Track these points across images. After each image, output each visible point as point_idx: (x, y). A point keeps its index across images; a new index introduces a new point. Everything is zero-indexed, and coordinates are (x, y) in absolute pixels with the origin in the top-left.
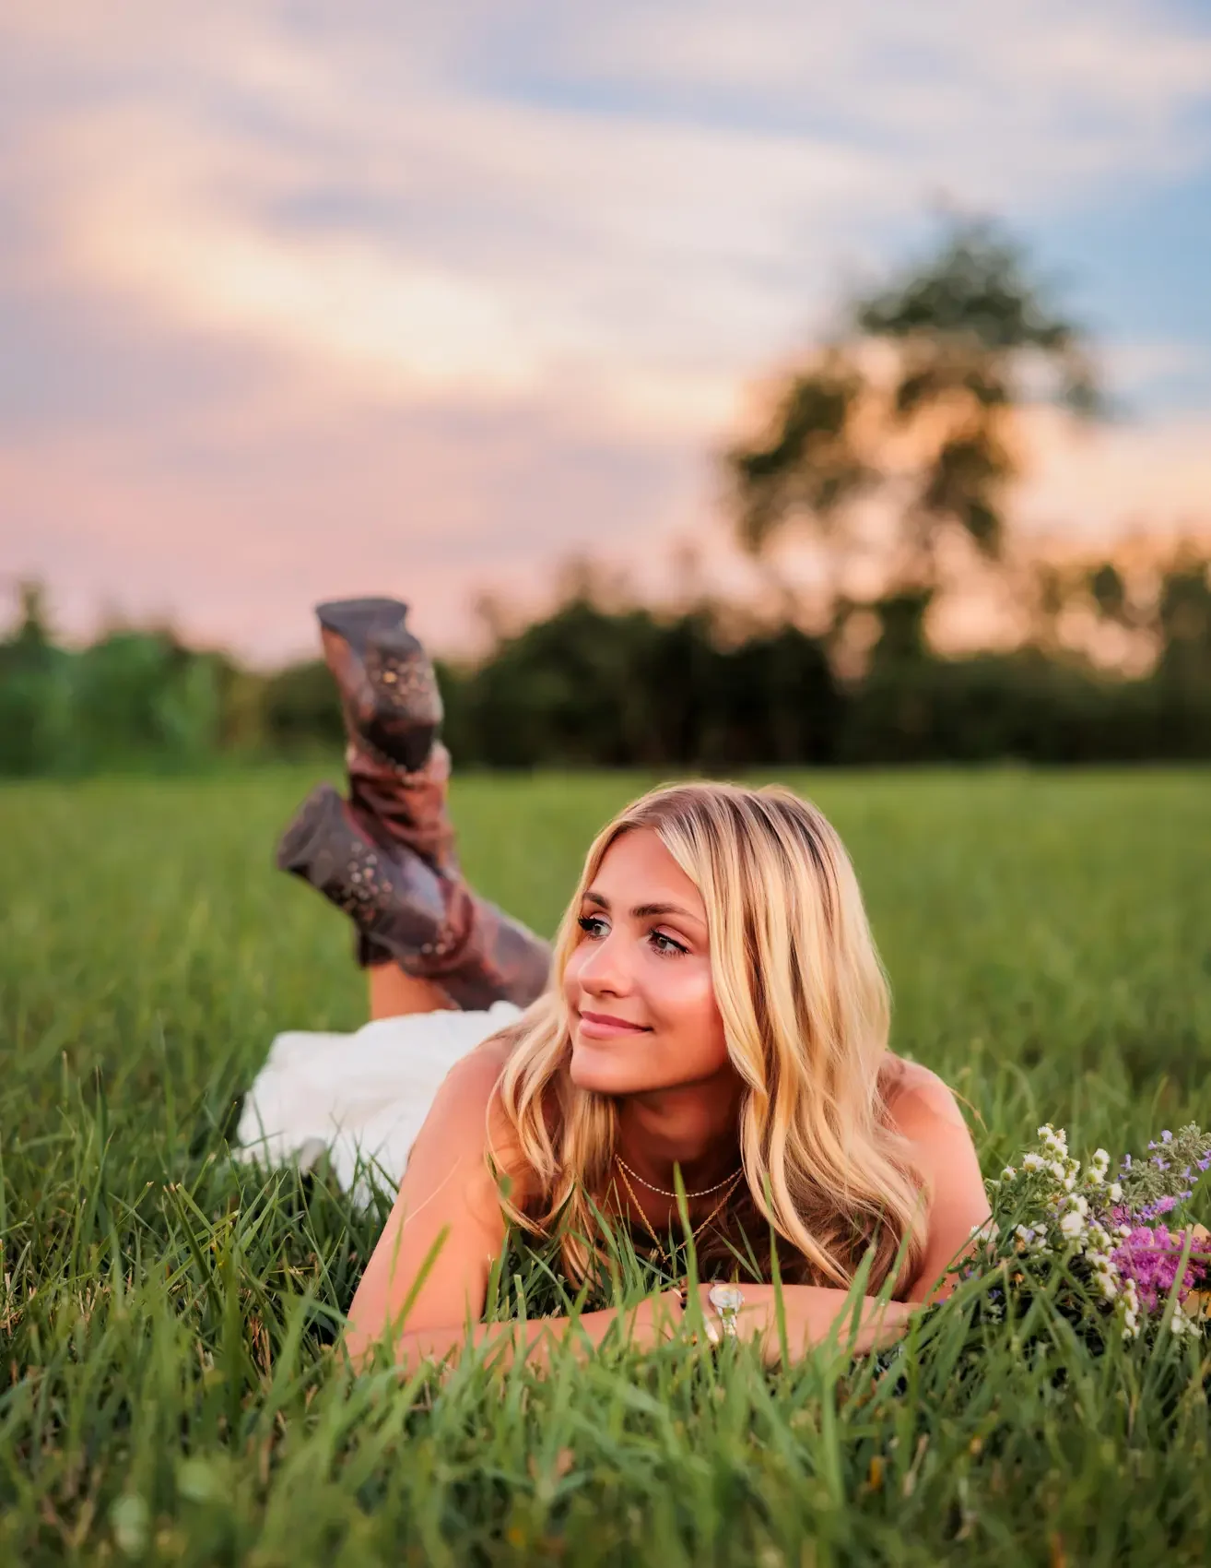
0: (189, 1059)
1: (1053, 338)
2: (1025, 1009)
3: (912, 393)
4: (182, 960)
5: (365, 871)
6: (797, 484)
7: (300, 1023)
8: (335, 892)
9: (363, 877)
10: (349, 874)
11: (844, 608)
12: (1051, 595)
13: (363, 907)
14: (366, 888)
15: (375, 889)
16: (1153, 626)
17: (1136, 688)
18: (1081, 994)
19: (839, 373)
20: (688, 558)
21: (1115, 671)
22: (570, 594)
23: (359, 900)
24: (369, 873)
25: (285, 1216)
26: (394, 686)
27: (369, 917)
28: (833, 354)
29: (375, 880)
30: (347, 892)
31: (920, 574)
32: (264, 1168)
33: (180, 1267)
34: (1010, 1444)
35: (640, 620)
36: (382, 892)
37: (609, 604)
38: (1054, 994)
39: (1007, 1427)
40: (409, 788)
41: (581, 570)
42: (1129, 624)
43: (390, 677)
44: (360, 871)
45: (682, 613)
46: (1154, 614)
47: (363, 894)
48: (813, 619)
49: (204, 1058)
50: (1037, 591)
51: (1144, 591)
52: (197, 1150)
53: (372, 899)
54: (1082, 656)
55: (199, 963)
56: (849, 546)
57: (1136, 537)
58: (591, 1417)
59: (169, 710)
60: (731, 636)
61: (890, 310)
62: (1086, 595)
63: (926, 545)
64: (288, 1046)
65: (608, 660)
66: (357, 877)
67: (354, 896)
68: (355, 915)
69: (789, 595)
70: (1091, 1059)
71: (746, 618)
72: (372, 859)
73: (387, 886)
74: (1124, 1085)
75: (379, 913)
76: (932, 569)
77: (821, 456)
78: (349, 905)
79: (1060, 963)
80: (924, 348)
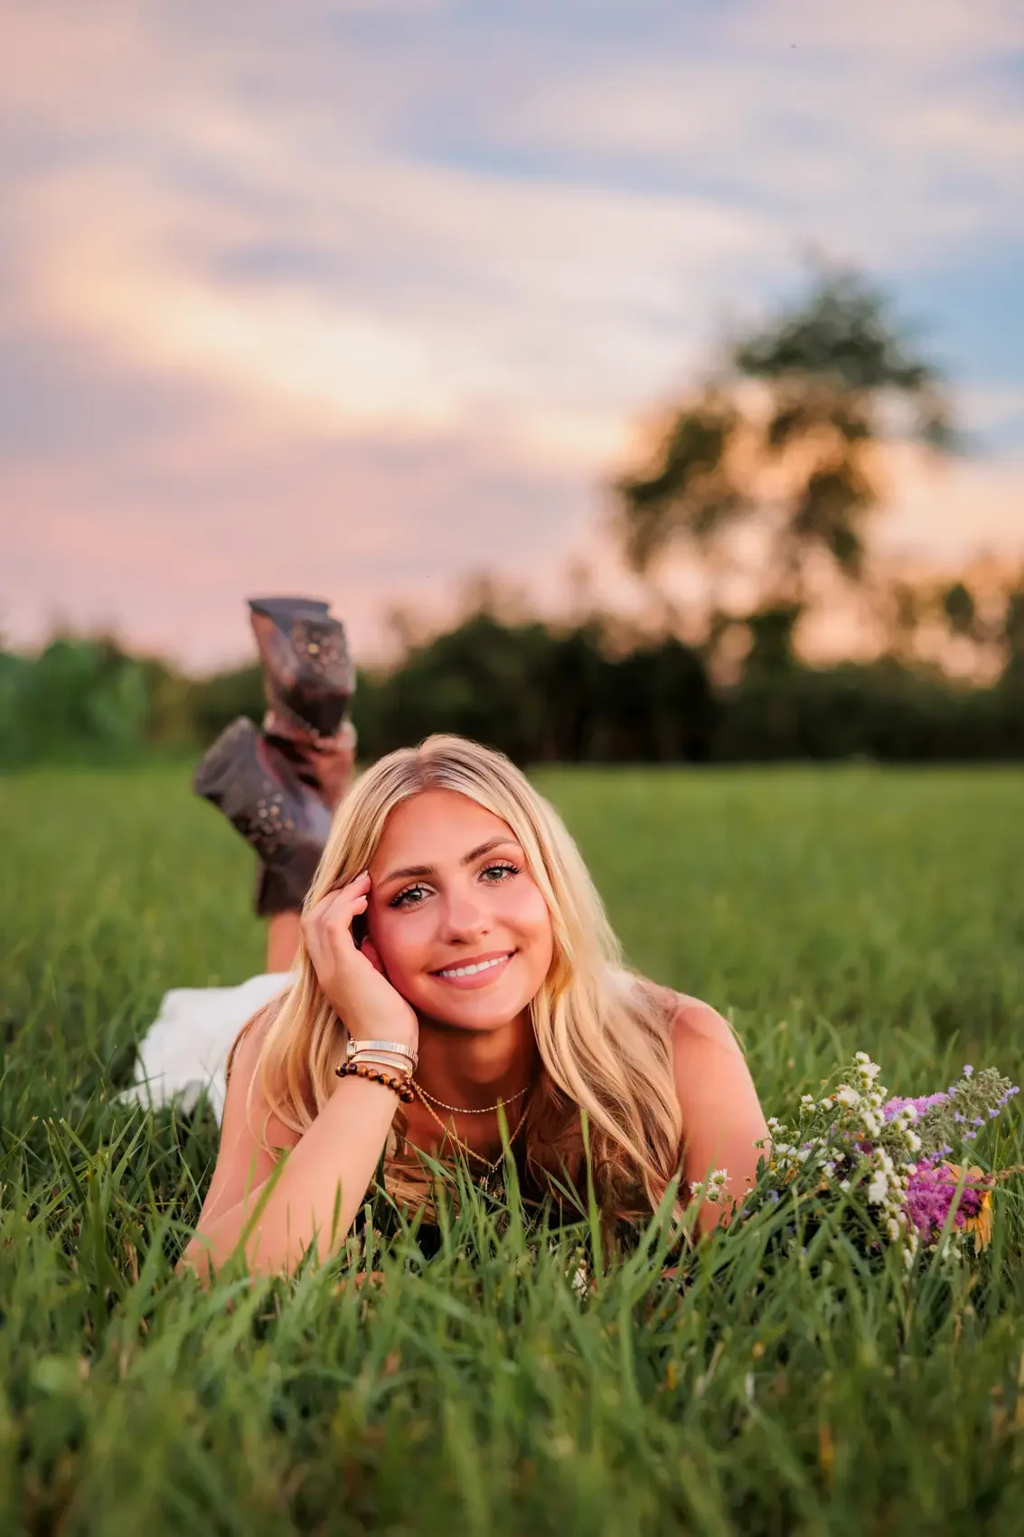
0: (90, 1012)
1: (910, 379)
2: (851, 974)
3: (783, 429)
4: (92, 925)
5: (272, 807)
6: (679, 509)
7: (192, 980)
8: (243, 823)
9: (269, 814)
10: (256, 810)
11: (720, 622)
12: (906, 610)
13: (265, 840)
14: (271, 824)
15: (278, 826)
16: (1000, 640)
17: (983, 695)
18: (899, 961)
19: (718, 409)
20: (580, 575)
21: (966, 680)
22: (474, 607)
23: (263, 834)
24: (275, 810)
25: (161, 1149)
26: (316, 657)
27: (271, 850)
28: (712, 391)
29: (280, 817)
30: (253, 825)
31: (789, 592)
32: (145, 1107)
33: (63, 1191)
34: (794, 1353)
35: (535, 632)
36: (284, 828)
37: (508, 617)
38: (875, 959)
39: (791, 1335)
40: (319, 751)
41: (484, 586)
42: (978, 639)
43: (314, 649)
44: (268, 807)
45: (574, 625)
46: (1001, 629)
47: (267, 829)
48: (693, 631)
49: (104, 1014)
50: (894, 608)
51: (991, 609)
52: (88, 1092)
53: (275, 834)
54: (934, 667)
55: (107, 930)
56: (725, 566)
57: (986, 559)
58: (418, 1326)
59: (102, 708)
60: (619, 647)
61: (764, 353)
62: (937, 612)
63: (795, 565)
64: (179, 1002)
65: (507, 668)
66: (263, 814)
67: (259, 829)
68: (259, 846)
69: (671, 610)
70: (904, 1017)
71: (632, 630)
72: (279, 798)
73: (290, 824)
74: (931, 1039)
75: (280, 847)
76: (800, 587)
77: (701, 485)
78: (255, 836)
79: (884, 932)
80: (796, 387)
